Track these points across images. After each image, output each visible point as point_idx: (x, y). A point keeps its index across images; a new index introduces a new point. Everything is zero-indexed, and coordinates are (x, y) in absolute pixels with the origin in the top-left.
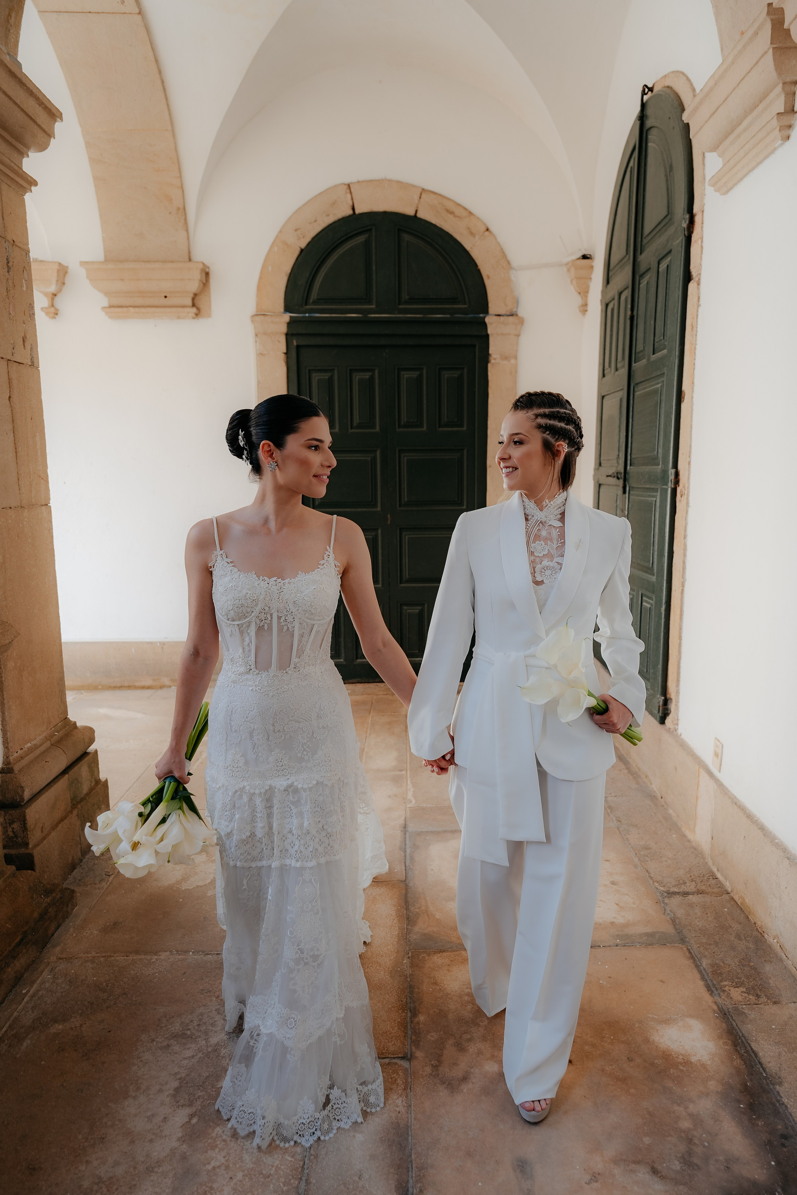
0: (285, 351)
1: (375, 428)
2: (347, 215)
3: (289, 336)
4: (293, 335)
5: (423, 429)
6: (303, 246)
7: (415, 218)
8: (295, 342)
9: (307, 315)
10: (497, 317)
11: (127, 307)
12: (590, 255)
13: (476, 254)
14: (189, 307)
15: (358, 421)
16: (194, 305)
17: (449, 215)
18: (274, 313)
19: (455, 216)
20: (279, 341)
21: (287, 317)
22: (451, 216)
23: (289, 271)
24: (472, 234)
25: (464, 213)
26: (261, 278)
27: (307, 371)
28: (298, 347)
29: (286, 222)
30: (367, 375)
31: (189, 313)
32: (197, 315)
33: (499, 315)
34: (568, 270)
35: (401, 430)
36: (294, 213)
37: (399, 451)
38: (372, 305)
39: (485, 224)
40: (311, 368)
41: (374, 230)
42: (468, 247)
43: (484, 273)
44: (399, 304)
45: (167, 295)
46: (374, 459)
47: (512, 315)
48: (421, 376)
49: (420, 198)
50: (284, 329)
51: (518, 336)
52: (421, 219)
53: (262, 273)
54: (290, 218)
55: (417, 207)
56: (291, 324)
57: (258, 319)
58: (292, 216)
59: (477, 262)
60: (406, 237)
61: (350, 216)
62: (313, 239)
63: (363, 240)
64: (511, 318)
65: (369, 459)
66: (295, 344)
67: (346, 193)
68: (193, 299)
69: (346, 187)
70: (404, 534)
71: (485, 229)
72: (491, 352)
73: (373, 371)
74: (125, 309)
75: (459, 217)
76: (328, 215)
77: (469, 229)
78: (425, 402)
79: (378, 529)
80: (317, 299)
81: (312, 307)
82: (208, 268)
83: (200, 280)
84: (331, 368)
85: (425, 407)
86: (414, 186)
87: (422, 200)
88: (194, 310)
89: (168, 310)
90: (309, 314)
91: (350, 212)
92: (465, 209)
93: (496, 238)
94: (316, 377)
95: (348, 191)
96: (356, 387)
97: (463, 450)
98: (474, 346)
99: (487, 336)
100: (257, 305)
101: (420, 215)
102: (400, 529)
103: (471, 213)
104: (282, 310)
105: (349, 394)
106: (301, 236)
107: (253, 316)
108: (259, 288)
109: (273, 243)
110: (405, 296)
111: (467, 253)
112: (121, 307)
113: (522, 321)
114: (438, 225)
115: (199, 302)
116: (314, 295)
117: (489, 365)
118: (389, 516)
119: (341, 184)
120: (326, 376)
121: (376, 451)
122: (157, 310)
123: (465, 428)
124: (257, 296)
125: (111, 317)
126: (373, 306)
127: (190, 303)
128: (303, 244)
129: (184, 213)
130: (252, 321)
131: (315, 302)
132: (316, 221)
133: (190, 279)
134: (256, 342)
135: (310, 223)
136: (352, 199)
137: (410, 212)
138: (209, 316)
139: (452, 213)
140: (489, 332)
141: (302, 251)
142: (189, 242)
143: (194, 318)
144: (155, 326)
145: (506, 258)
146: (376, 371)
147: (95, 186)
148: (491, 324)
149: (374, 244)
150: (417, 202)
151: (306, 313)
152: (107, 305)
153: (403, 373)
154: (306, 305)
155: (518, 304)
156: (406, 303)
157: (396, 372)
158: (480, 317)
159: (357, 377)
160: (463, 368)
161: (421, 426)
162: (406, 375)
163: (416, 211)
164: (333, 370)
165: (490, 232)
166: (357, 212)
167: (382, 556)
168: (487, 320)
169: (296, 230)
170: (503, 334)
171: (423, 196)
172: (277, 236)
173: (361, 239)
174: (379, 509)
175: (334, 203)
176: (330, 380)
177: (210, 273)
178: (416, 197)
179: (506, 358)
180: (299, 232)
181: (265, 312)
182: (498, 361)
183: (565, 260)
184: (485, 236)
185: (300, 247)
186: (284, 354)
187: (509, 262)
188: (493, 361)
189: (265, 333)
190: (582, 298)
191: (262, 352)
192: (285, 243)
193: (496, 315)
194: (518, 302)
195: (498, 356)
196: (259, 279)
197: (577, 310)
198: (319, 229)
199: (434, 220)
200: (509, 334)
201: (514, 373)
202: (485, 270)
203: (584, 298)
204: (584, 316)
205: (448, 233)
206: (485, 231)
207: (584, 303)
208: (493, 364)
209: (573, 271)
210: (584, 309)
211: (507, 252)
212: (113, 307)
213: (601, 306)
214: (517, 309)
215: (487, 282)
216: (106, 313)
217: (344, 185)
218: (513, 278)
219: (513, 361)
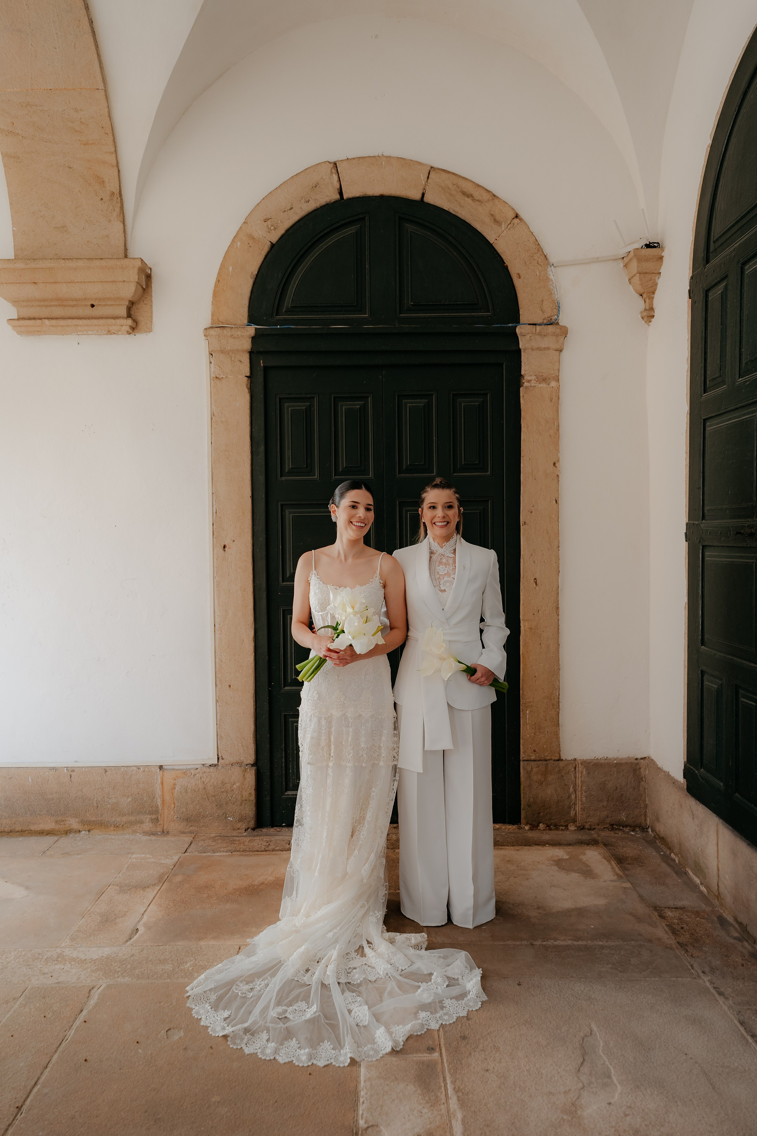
0: (248, 374)
1: (369, 474)
2: (333, 201)
3: (254, 354)
4: (260, 353)
6: (274, 240)
7: (421, 203)
8: (261, 361)
10: (531, 326)
11: (41, 319)
12: (658, 242)
13: (502, 248)
14: (123, 318)
15: (345, 465)
16: (129, 316)
17: (466, 199)
18: (235, 325)
19: (474, 200)
20: (240, 361)
21: (251, 330)
22: (469, 200)
23: (256, 272)
24: (496, 222)
25: (486, 196)
26: (218, 281)
27: (278, 400)
28: (266, 368)
29: (253, 211)
30: (357, 405)
31: (122, 326)
32: (133, 328)
33: (535, 324)
34: (625, 266)
35: (402, 475)
36: (263, 199)
38: (366, 314)
39: (513, 209)
40: (282, 396)
41: (367, 219)
42: (491, 238)
43: (513, 271)
44: (400, 313)
45: (94, 304)
47: (551, 324)
48: (429, 404)
49: (428, 178)
50: (247, 345)
51: (561, 351)
52: (429, 205)
53: (219, 274)
54: (258, 205)
55: (424, 189)
56: (257, 338)
57: (213, 332)
58: (260, 202)
59: (503, 257)
60: (410, 227)
61: (336, 202)
62: (287, 231)
63: (353, 231)
64: (550, 328)
66: (262, 365)
67: (331, 172)
68: (129, 309)
69: (332, 165)
71: (514, 216)
72: (523, 372)
73: (364, 398)
74: (38, 322)
75: (479, 201)
76: (308, 201)
77: (492, 215)
80: (292, 307)
81: (285, 317)
82: (151, 269)
83: (138, 283)
84: (309, 396)
85: (435, 444)
86: (420, 163)
87: (429, 180)
88: (129, 322)
89: (95, 322)
90: (280, 326)
91: (337, 197)
92: (488, 191)
93: (528, 227)
94: (289, 408)
95: (334, 171)
96: (342, 420)
97: (488, 501)
98: (501, 365)
99: (519, 351)
100: (212, 316)
101: (429, 199)
103: (494, 196)
104: (246, 321)
105: (333, 429)
106: (273, 228)
107: (206, 329)
108: (216, 294)
109: (235, 238)
110: (408, 302)
111: (490, 246)
112: (34, 319)
113: (564, 332)
114: (451, 211)
115: (140, 313)
116: (288, 302)
117: (521, 389)
119: (325, 162)
120: (302, 406)
122: (80, 322)
123: (489, 473)
124: (213, 303)
125: (20, 333)
126: (366, 316)
127: (123, 312)
128: (275, 237)
129: (119, 199)
130: (205, 336)
131: (288, 312)
132: (291, 209)
133: (124, 282)
134: (210, 362)
135: (285, 210)
136: (339, 180)
137: (415, 195)
138: (149, 330)
139: (470, 196)
140: (521, 345)
141: (273, 245)
142: (125, 237)
143: (129, 333)
144: (78, 343)
145: (543, 252)
146: (370, 400)
147: (5, 166)
148: (524, 335)
149: (367, 238)
150: (423, 183)
151: (277, 325)
152: (14, 316)
153: (405, 401)
154: (277, 315)
155: (558, 310)
156: (409, 310)
157: (396, 400)
158: (509, 327)
159: (344, 407)
160: (487, 394)
161: (430, 469)
162: (409, 404)
163: (423, 195)
164: (313, 398)
165: (521, 219)
166: (345, 197)
168: (518, 330)
169: (266, 221)
170: (539, 349)
171: (431, 176)
172: (240, 229)
173: (351, 230)
175: (316, 186)
176: (308, 412)
177: (153, 275)
178: (423, 177)
179: (544, 380)
180: (269, 222)
181: (222, 323)
182: (533, 383)
183: (622, 252)
184: (514, 224)
185: (270, 242)
186: (247, 378)
187: (545, 256)
188: (526, 384)
189: (222, 352)
190: (645, 302)
191: (218, 376)
192: (251, 237)
193: (529, 324)
194: (559, 307)
195: (533, 377)
196: (216, 282)
197: (639, 316)
198: (296, 218)
199: (446, 206)
200: (548, 349)
201: (555, 399)
202: (514, 267)
203: (647, 300)
204: (649, 325)
205: (464, 221)
206: (514, 219)
207: (647, 308)
208: (527, 387)
209: (634, 265)
210: (649, 315)
211: (542, 244)
212: (24, 319)
213: (690, 298)
214: (558, 317)
215: (517, 282)
216: (14, 327)
217: (328, 164)
218: (551, 277)
219: (553, 384)
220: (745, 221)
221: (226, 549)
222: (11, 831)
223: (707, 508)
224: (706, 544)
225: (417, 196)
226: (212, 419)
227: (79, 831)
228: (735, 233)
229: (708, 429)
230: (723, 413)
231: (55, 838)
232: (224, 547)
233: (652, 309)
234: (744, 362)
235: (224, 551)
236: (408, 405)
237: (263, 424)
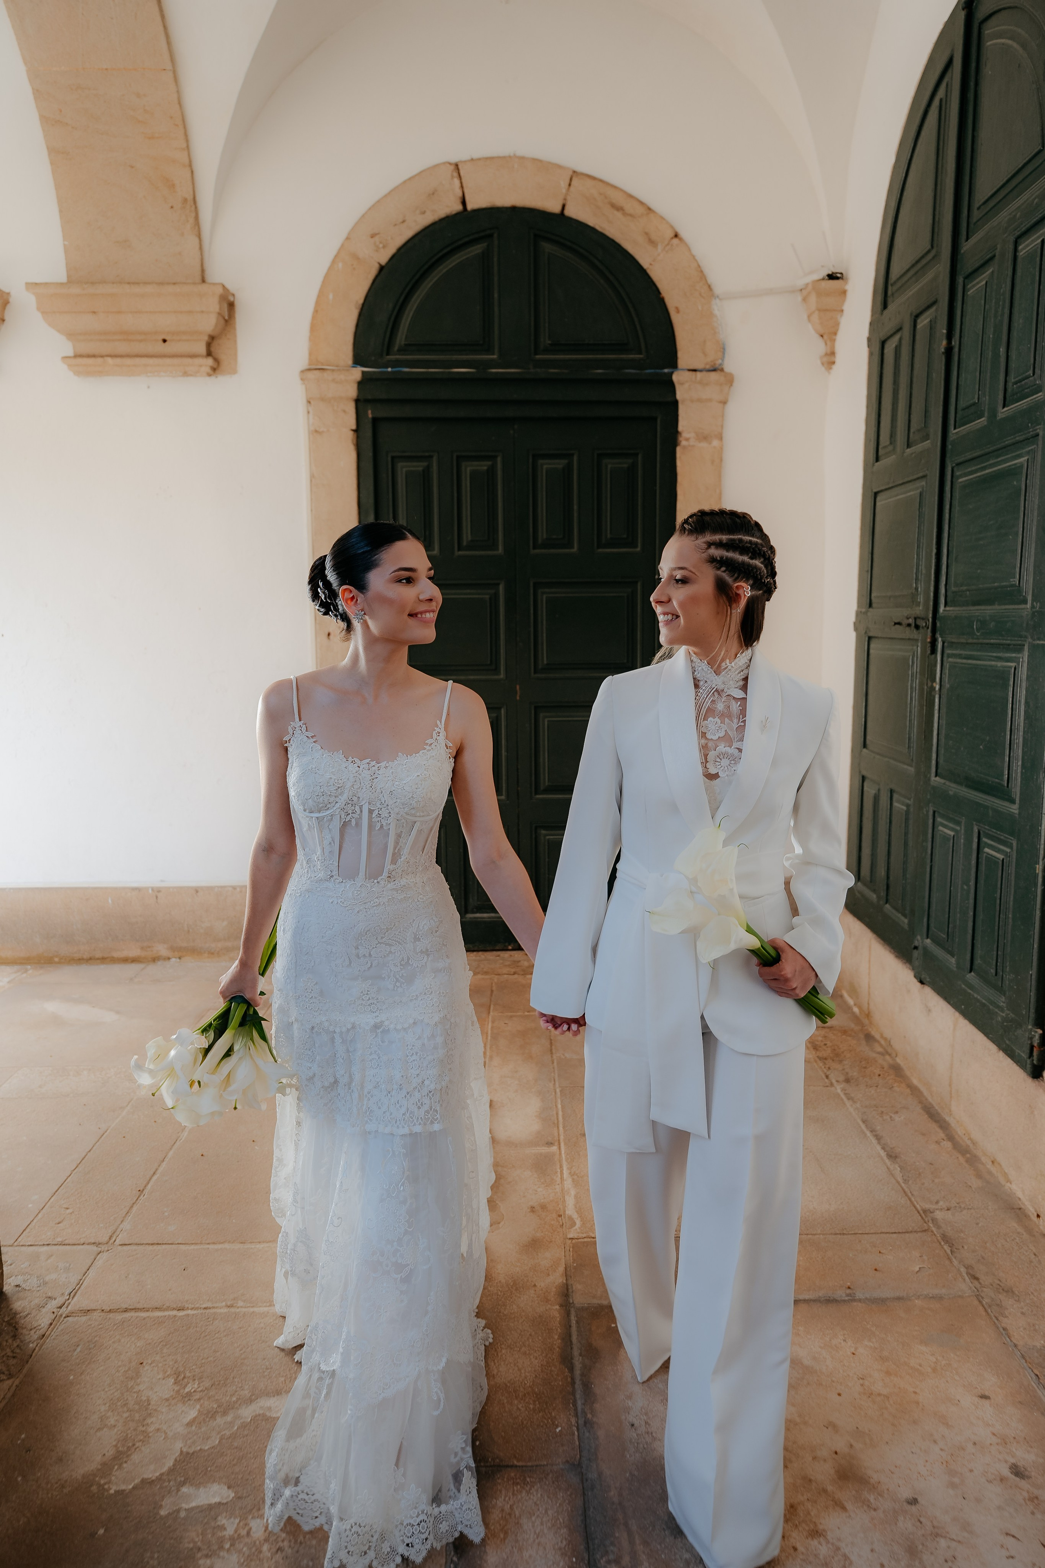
0: (354, 427)
1: (498, 550)
2: (454, 213)
3: (359, 402)
4: (367, 401)
5: (572, 550)
6: (383, 260)
7: (561, 218)
8: (370, 412)
9: (390, 369)
10: (691, 373)
11: (102, 356)
12: (841, 274)
13: (657, 274)
14: (202, 357)
15: (470, 538)
16: (209, 354)
17: (616, 212)
18: (337, 366)
19: (625, 214)
20: (344, 411)
21: (357, 373)
22: (619, 214)
23: (361, 301)
24: (652, 242)
25: (640, 210)
26: (316, 311)
27: (389, 459)
28: (375, 420)
29: (357, 224)
30: (484, 466)
31: (201, 366)
32: (214, 370)
33: (695, 370)
34: (805, 300)
35: (537, 551)
36: (370, 209)
37: (535, 584)
38: (493, 354)
39: (672, 227)
40: (395, 454)
41: (495, 235)
42: (644, 262)
43: (671, 302)
44: (536, 354)
45: (166, 338)
46: (495, 598)
47: (715, 370)
48: (569, 467)
49: (570, 185)
50: (352, 392)
51: (724, 403)
52: (570, 219)
53: (318, 303)
54: (363, 216)
55: (565, 199)
56: (364, 383)
57: (311, 375)
58: (366, 213)
59: (660, 286)
60: (547, 247)
61: (458, 214)
62: (399, 249)
63: (479, 251)
64: (713, 376)
65: (487, 597)
66: (370, 416)
67: (452, 177)
68: (209, 345)
69: (452, 167)
70: (542, 715)
71: (673, 235)
72: (680, 428)
73: (493, 458)
74: (100, 360)
75: (631, 215)
76: (424, 213)
77: (647, 234)
78: (575, 507)
79: (500, 708)
80: (406, 345)
81: (397, 357)
82: (233, 295)
83: (219, 314)
84: (427, 454)
85: (576, 515)
86: (559, 167)
87: (572, 188)
88: (210, 361)
89: (168, 361)
90: (392, 368)
91: (459, 208)
92: (641, 203)
93: (690, 250)
94: (403, 468)
95: (456, 174)
96: (466, 484)
97: (637, 582)
98: (655, 419)
99: (675, 403)
100: (310, 354)
101: (570, 212)
102: (536, 708)
103: (649, 209)
104: (350, 362)
105: (455, 495)
106: (381, 246)
107: (302, 372)
108: (313, 328)
109: (336, 256)
110: (545, 340)
111: (643, 273)
112: (94, 356)
113: (730, 380)
114: (598, 228)
115: (220, 350)
116: (401, 339)
117: (678, 449)
118: (518, 687)
119: (444, 163)
120: (418, 467)
121: (498, 584)
122: (150, 361)
123: (639, 549)
124: (310, 340)
125: (78, 373)
126: (495, 357)
127: (203, 350)
128: (384, 257)
129: (193, 205)
130: (302, 379)
131: (401, 350)
132: (404, 222)
133: (202, 312)
134: (308, 412)
135: (396, 225)
136: (462, 187)
137: (554, 207)
138: (234, 371)
139: (619, 209)
140: (679, 396)
141: (382, 268)
142: (202, 256)
143: (209, 375)
144: (149, 387)
145: (706, 280)
146: (499, 459)
148: (682, 384)
149: (495, 259)
150: (564, 191)
151: (387, 368)
152: (71, 353)
153: (540, 462)
154: (388, 354)
155: (724, 353)
156: (546, 351)
157: (531, 461)
158: (665, 373)
159: (468, 468)
160: (637, 455)
161: (569, 545)
162: (546, 465)
163: (564, 206)
164: (431, 457)
165: (681, 240)
166: (470, 207)
167: (507, 751)
168: (675, 378)
169: (372, 236)
170: (700, 400)
171: (574, 182)
172: (342, 245)
173: (477, 249)
174: (502, 676)
175: (433, 194)
176: (426, 474)
177: (236, 303)
178: (564, 184)
179: (705, 437)
180: (377, 239)
181: (322, 364)
182: (692, 442)
183: (800, 283)
184: (672, 245)
185: (379, 263)
186: (352, 433)
187: (709, 286)
188: (684, 443)
189: (322, 399)
190: (826, 344)
191: (318, 429)
192: (355, 257)
193: (690, 370)
194: (724, 349)
195: (691, 435)
196: (314, 313)
197: (819, 362)
198: (408, 234)
199: (591, 221)
200: (710, 400)
201: (718, 461)
202: (673, 298)
203: (828, 343)
204: (829, 373)
205: (613, 241)
206: (672, 238)
207: (829, 352)
208: (684, 447)
209: (813, 299)
210: (829, 360)
211: (707, 271)
212: (81, 356)
213: (868, 347)
214: (723, 360)
215: (675, 318)
216: (70, 366)
217: (448, 165)
218: (716, 312)
219: (715, 443)
220: (919, 266)
221: (331, 637)
222: (91, 959)
223: (873, 595)
224: (871, 634)
225: (556, 208)
226: (311, 481)
227: (169, 959)
228: (911, 278)
229: (878, 504)
230: (892, 487)
231: (142, 966)
232: (329, 634)
233: (833, 353)
234: (912, 430)
235: (329, 638)
236: (545, 467)
237: (372, 488)
